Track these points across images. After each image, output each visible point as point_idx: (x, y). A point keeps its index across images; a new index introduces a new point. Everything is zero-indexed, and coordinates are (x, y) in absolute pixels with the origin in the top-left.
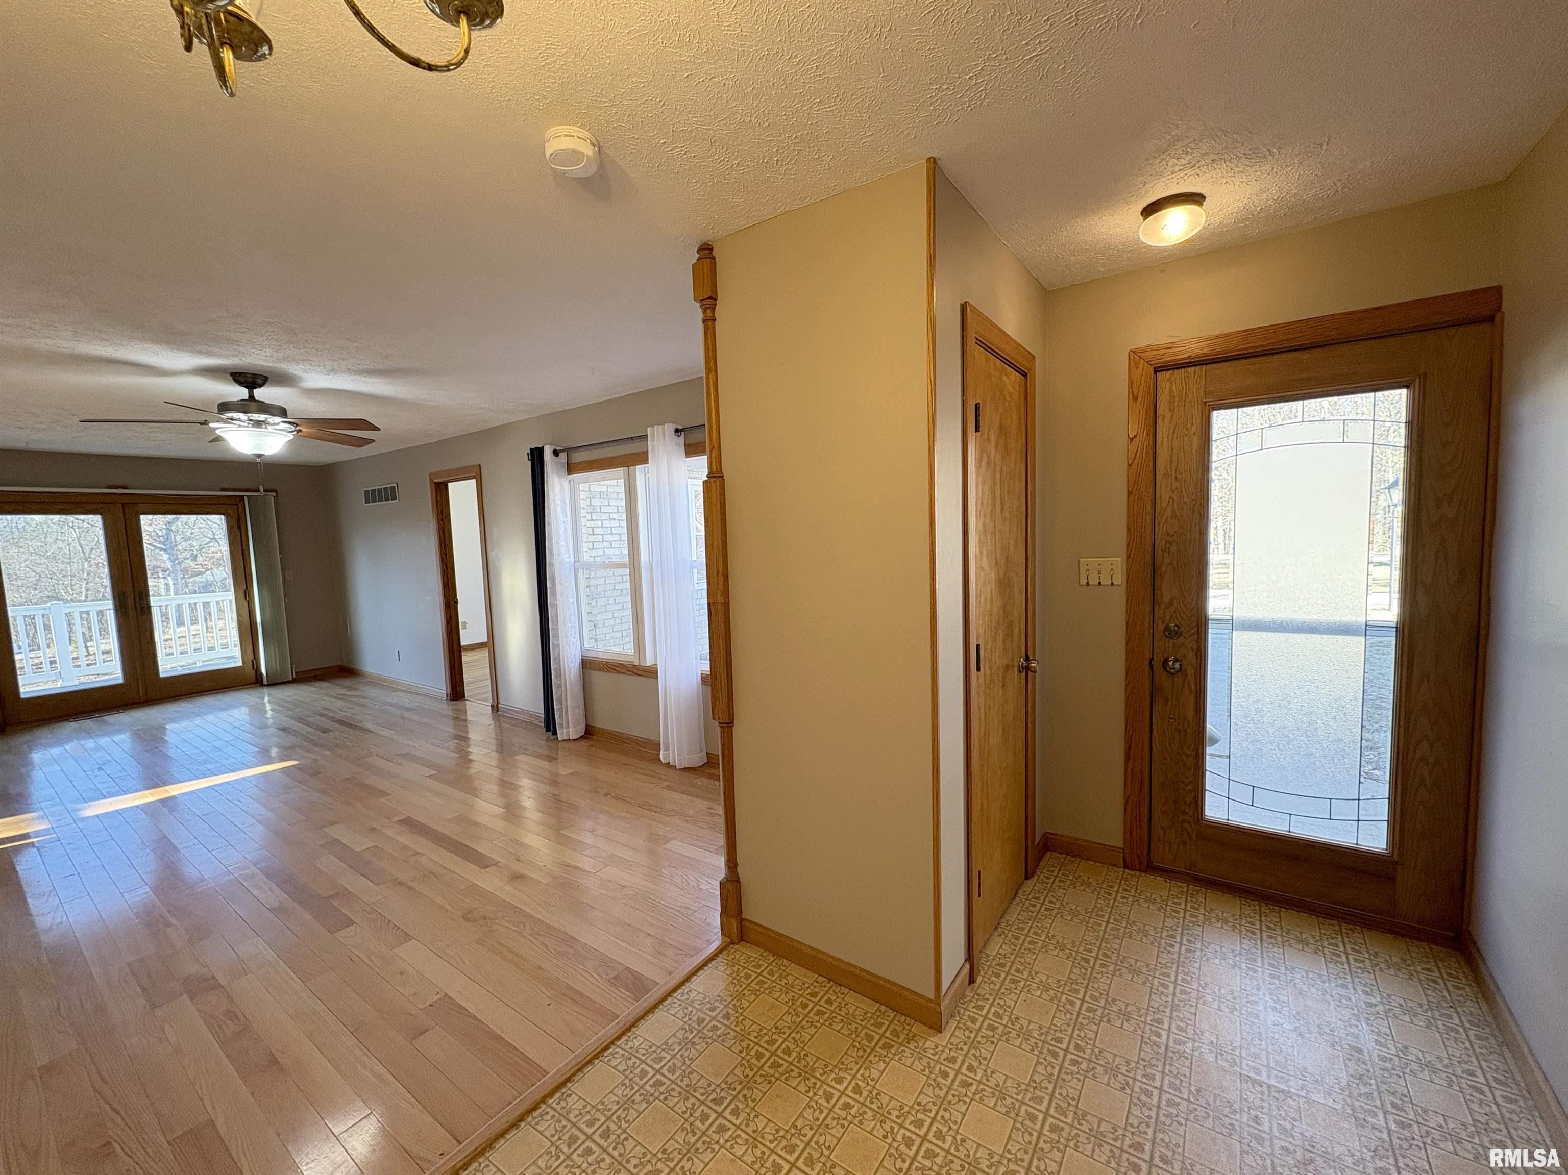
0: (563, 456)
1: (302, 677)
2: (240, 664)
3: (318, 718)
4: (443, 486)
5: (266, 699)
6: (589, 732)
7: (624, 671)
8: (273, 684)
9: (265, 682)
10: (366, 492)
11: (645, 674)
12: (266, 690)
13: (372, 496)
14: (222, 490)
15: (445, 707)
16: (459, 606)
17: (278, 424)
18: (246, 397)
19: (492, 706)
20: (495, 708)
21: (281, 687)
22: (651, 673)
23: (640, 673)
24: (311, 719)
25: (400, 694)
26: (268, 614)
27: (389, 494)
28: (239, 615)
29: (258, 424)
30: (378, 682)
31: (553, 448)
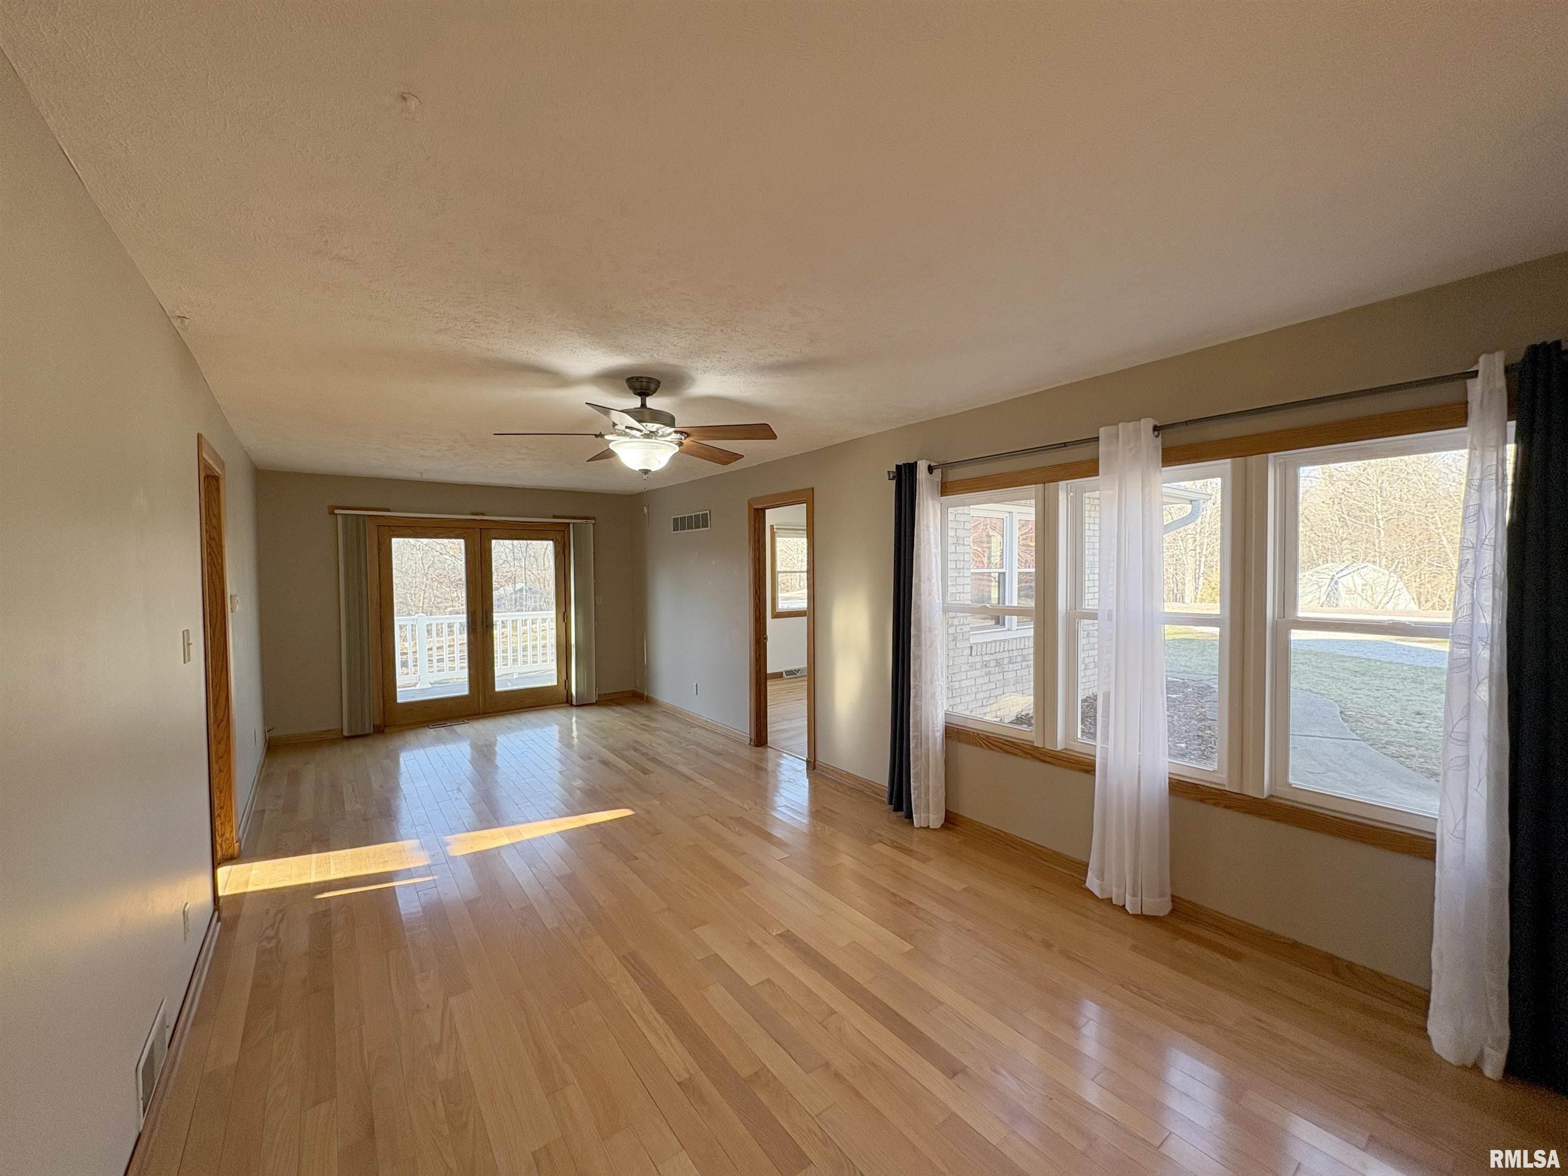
0: (937, 473)
1: (606, 700)
2: (555, 683)
3: (632, 752)
4: (761, 512)
5: (574, 719)
6: (951, 821)
7: (1017, 751)
8: (582, 705)
9: (574, 703)
10: (675, 520)
11: (1055, 761)
12: (574, 711)
13: (680, 524)
14: (555, 517)
15: (748, 753)
16: (768, 643)
17: (670, 434)
18: (639, 405)
19: (808, 762)
20: (812, 765)
21: (585, 708)
22: (1086, 767)
23: (1048, 759)
24: (626, 753)
25: (697, 730)
26: (581, 635)
27: (702, 521)
28: (558, 635)
29: (651, 435)
30: (673, 714)
31: (928, 463)
